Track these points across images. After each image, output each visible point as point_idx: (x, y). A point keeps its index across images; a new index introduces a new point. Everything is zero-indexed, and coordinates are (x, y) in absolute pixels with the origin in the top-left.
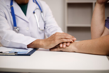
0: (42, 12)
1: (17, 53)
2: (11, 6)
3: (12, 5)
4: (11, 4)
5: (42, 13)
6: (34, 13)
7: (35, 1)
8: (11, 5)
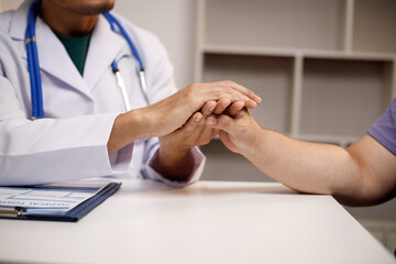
0: (142, 70)
1: (24, 209)
2: (29, 40)
3: (31, 37)
4: (30, 32)
5: (142, 73)
6: (115, 70)
7: (116, 27)
8: (26, 37)
